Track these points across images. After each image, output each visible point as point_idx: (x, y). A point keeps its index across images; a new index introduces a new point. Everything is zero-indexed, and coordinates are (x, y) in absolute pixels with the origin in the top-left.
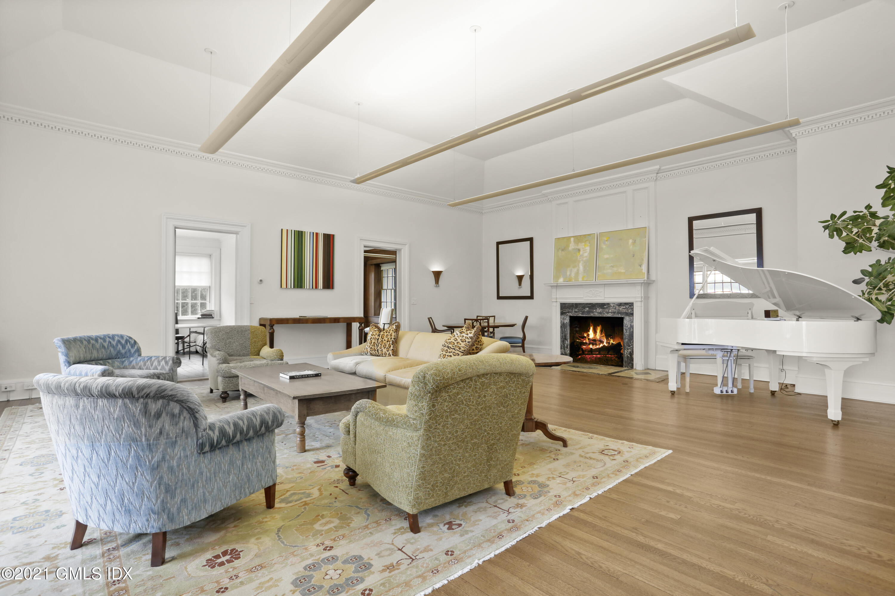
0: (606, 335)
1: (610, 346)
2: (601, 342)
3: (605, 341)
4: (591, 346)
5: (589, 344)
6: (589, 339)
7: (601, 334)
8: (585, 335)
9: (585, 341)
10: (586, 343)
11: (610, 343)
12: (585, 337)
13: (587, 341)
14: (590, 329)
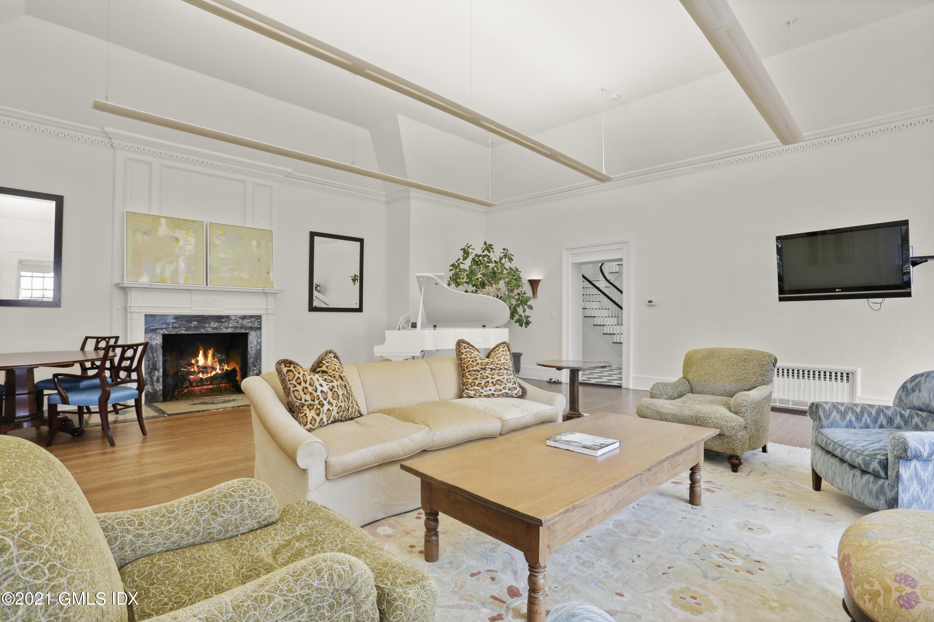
0: (218, 361)
1: (224, 373)
2: (214, 369)
3: (218, 367)
4: (201, 375)
5: (199, 373)
6: (198, 366)
7: (213, 359)
8: (193, 362)
9: (192, 370)
10: (194, 372)
11: (224, 369)
12: (193, 364)
13: (196, 369)
14: (199, 353)
